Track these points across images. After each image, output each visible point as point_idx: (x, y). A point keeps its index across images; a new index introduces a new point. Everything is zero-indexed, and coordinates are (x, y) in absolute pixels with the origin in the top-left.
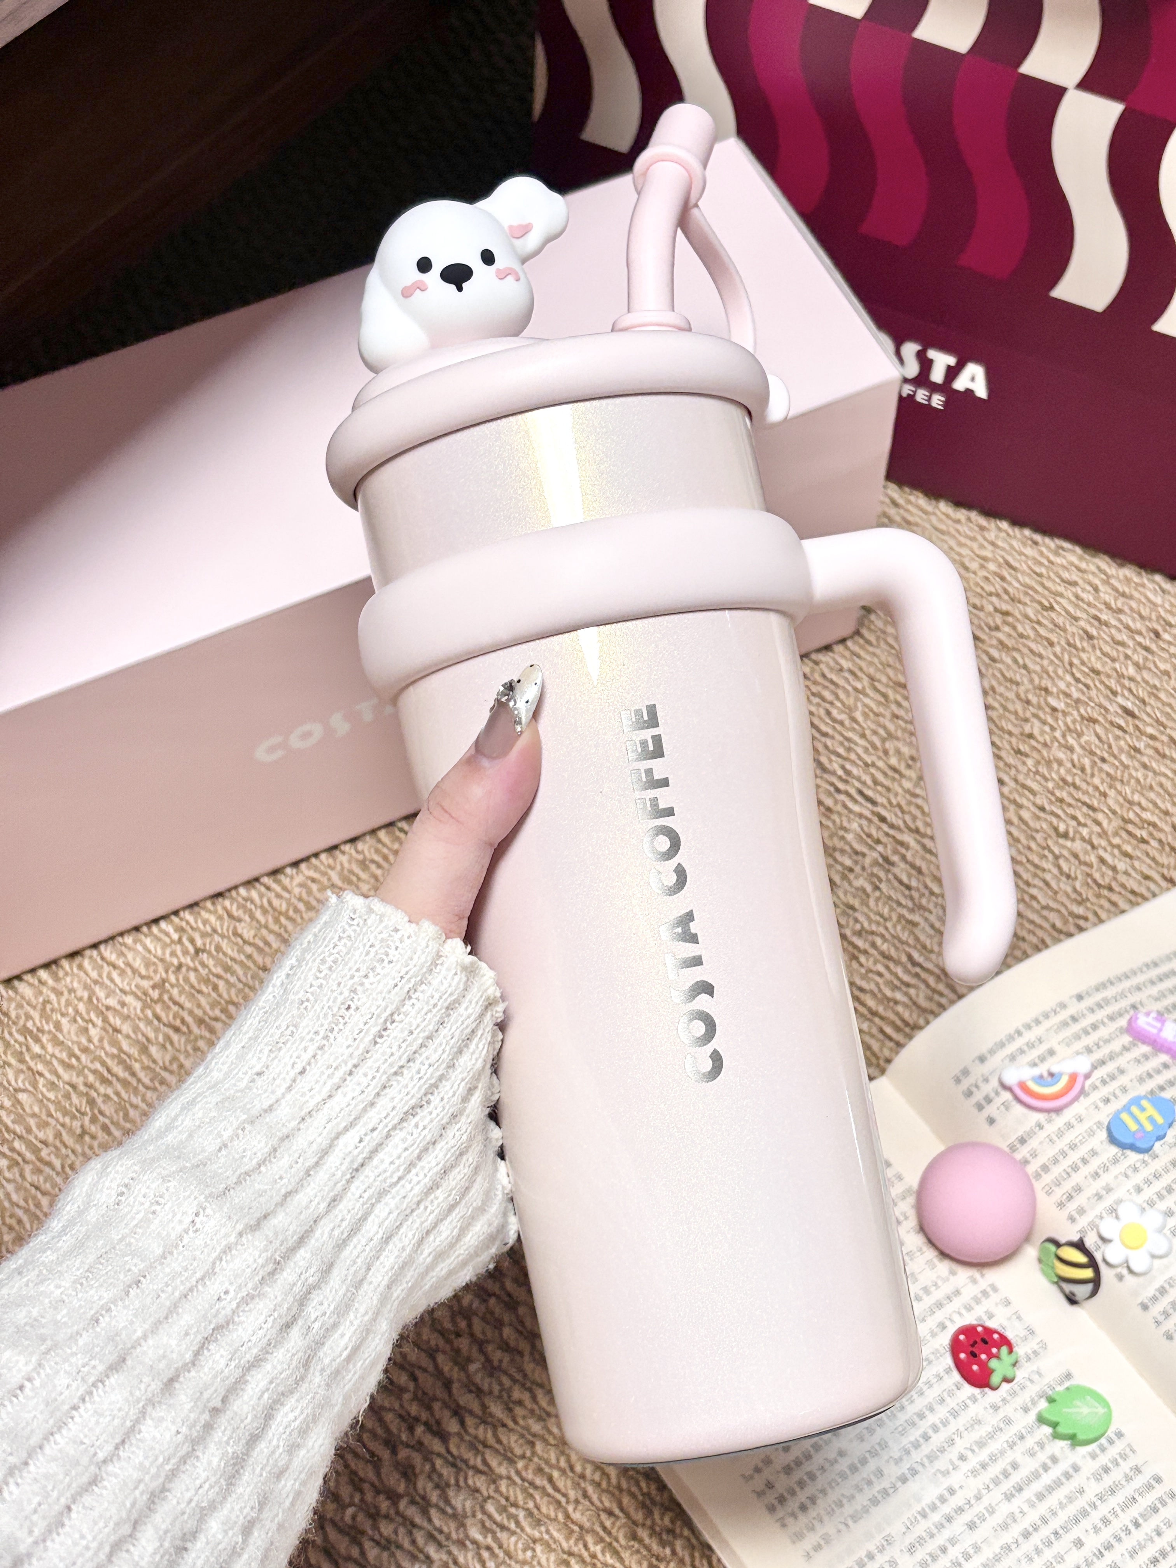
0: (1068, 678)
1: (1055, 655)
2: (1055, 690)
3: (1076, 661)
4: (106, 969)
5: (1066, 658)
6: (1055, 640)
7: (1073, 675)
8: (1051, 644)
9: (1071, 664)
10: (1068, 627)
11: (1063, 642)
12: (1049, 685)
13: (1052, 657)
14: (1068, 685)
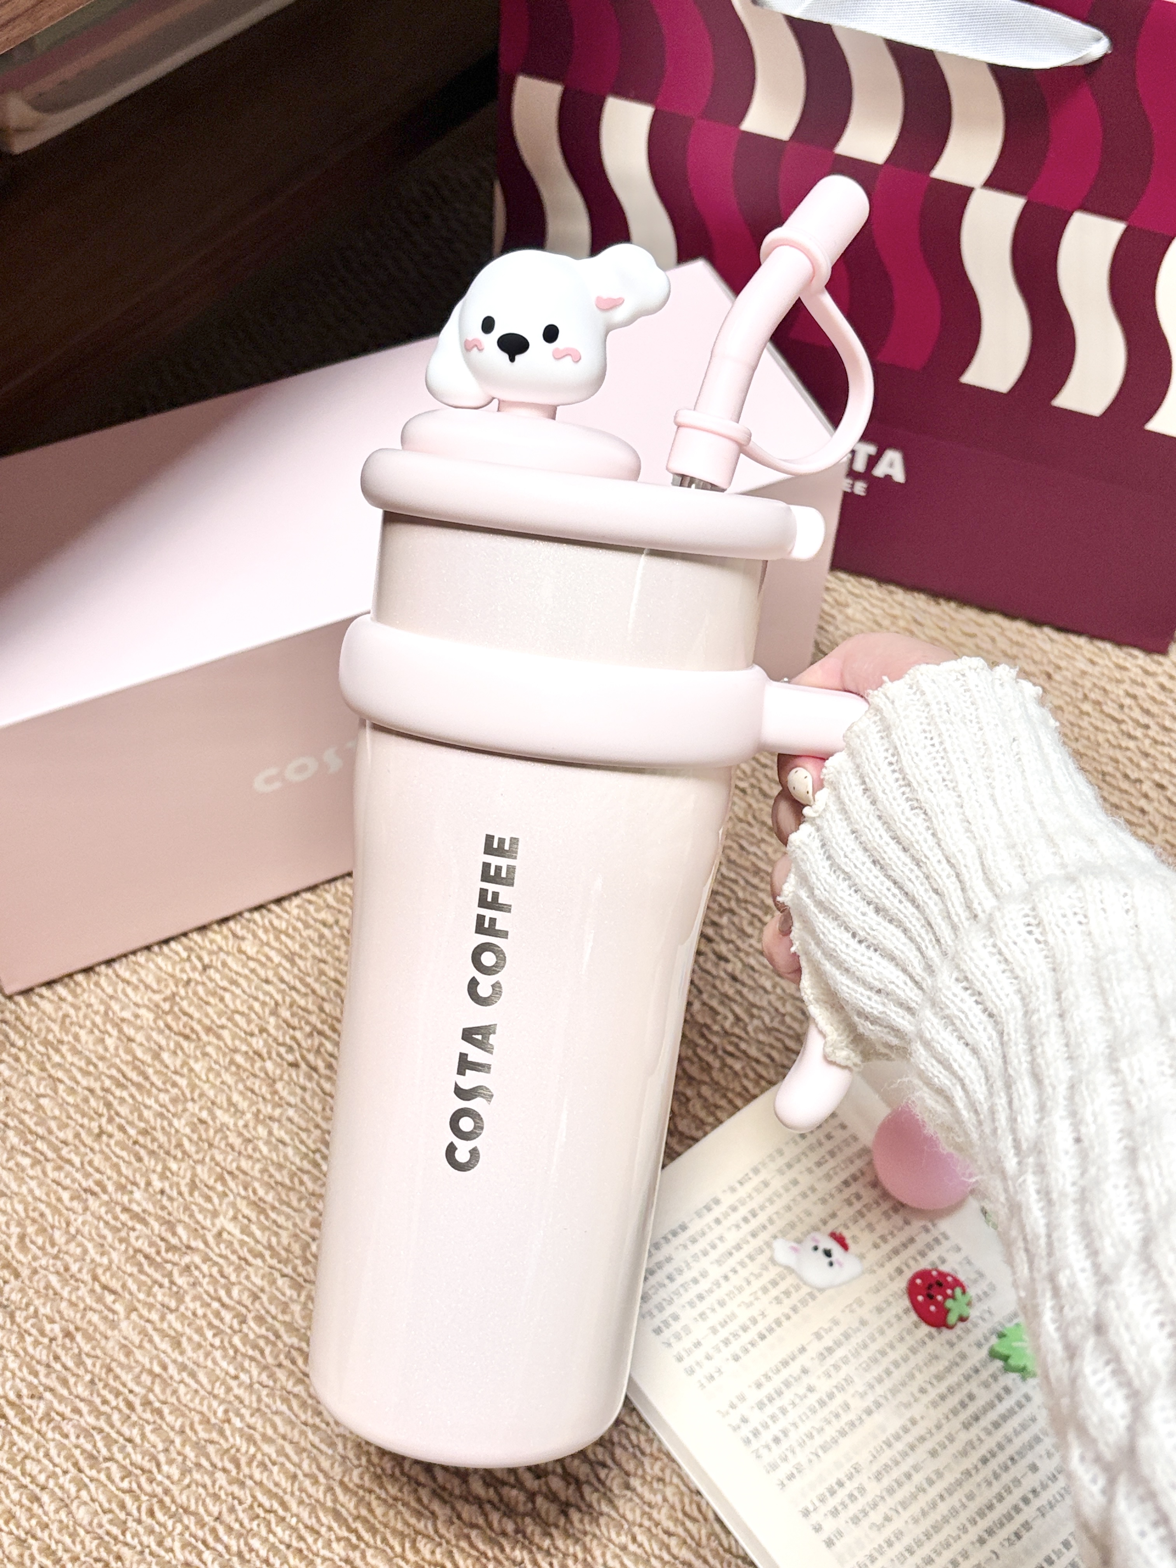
4: (121, 985)
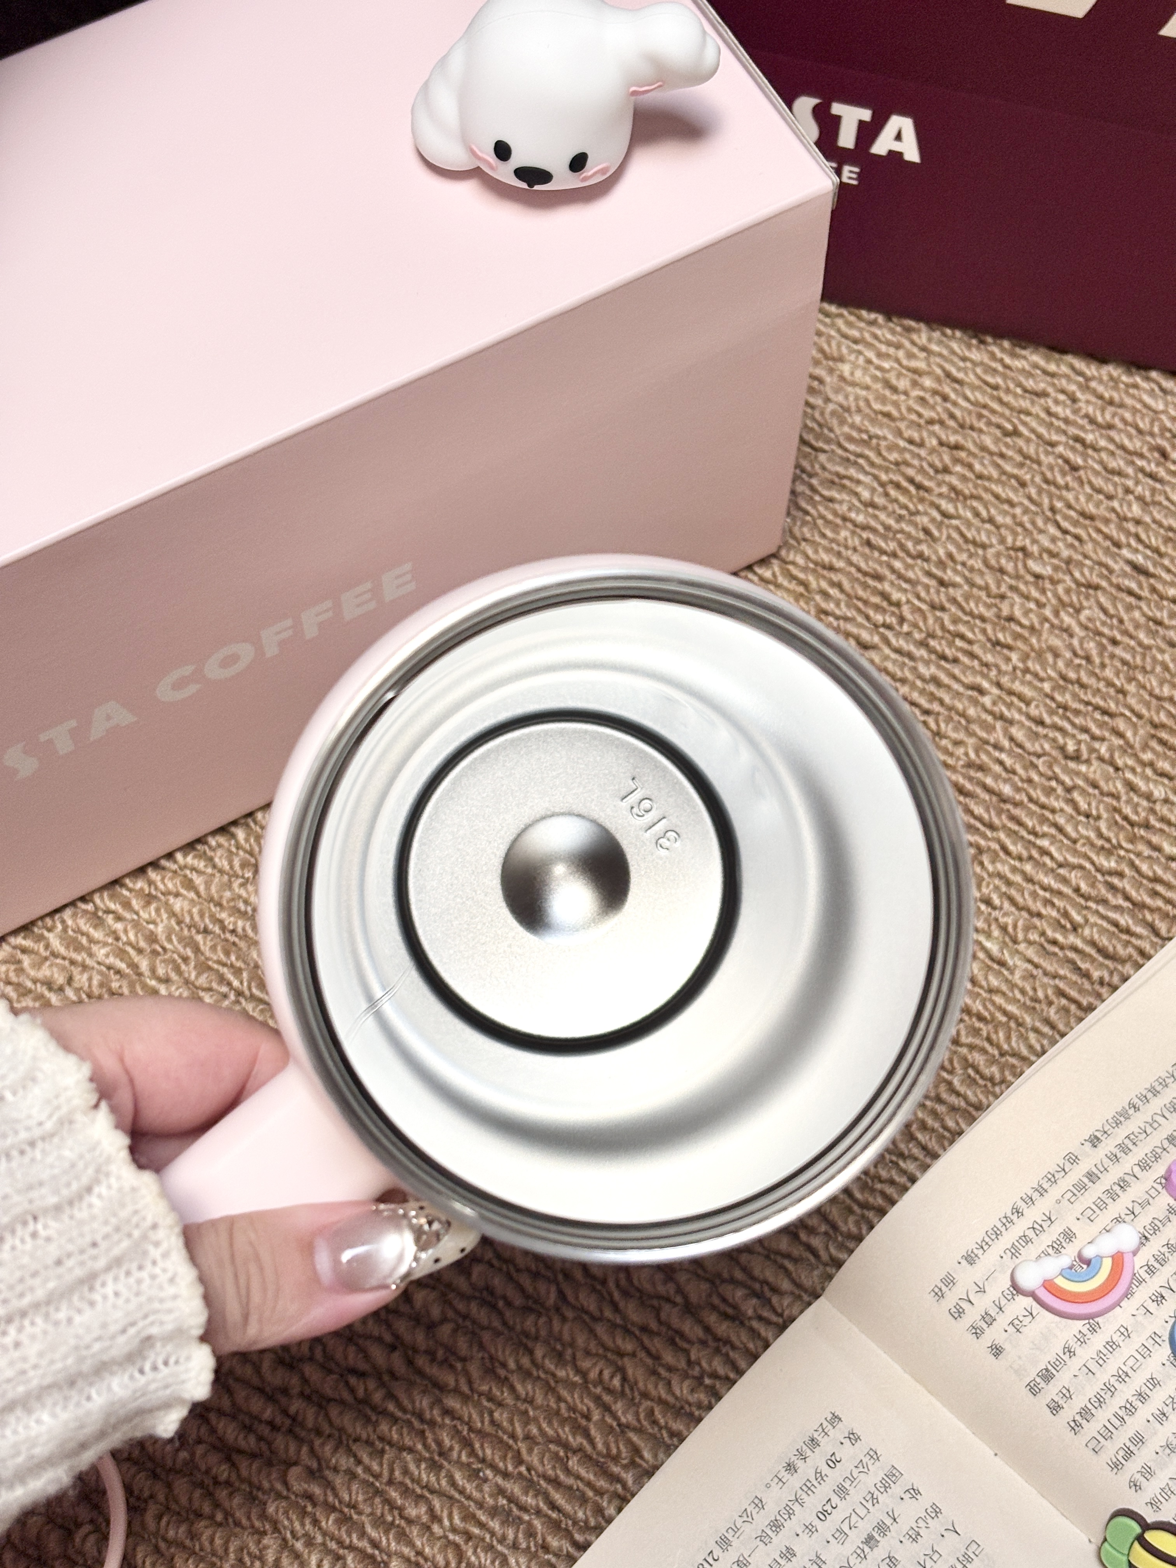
0: (1052, 530)
1: (1030, 498)
2: (1035, 549)
3: (1059, 505)
5: (1046, 501)
6: (1028, 477)
7: (1059, 526)
8: (1023, 484)
9: (1053, 509)
10: (1042, 457)
11: (1038, 479)
12: (1028, 542)
13: (1026, 502)
14: (1054, 540)
